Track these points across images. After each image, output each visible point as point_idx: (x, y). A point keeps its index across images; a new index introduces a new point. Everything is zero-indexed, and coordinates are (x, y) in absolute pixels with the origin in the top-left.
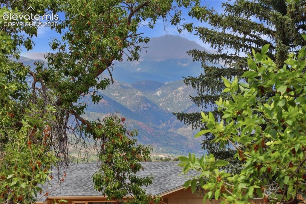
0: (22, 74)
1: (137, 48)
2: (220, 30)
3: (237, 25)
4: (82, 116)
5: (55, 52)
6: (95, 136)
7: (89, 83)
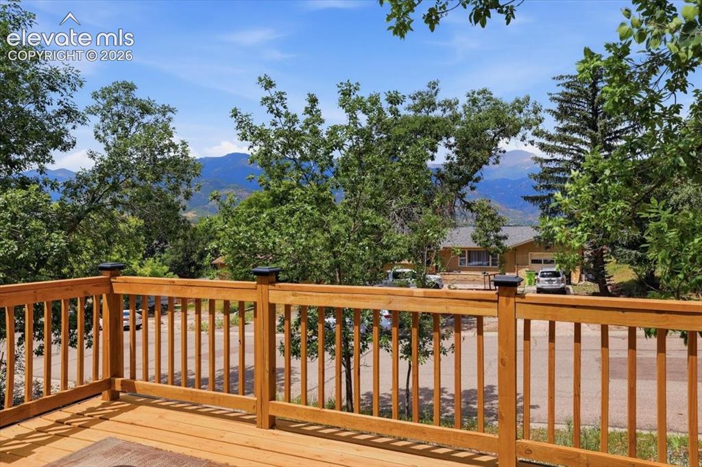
0: (429, 175)
1: (498, 157)
2: (553, 144)
3: (564, 140)
4: (464, 199)
5: (448, 162)
6: (472, 211)
7: (469, 178)
